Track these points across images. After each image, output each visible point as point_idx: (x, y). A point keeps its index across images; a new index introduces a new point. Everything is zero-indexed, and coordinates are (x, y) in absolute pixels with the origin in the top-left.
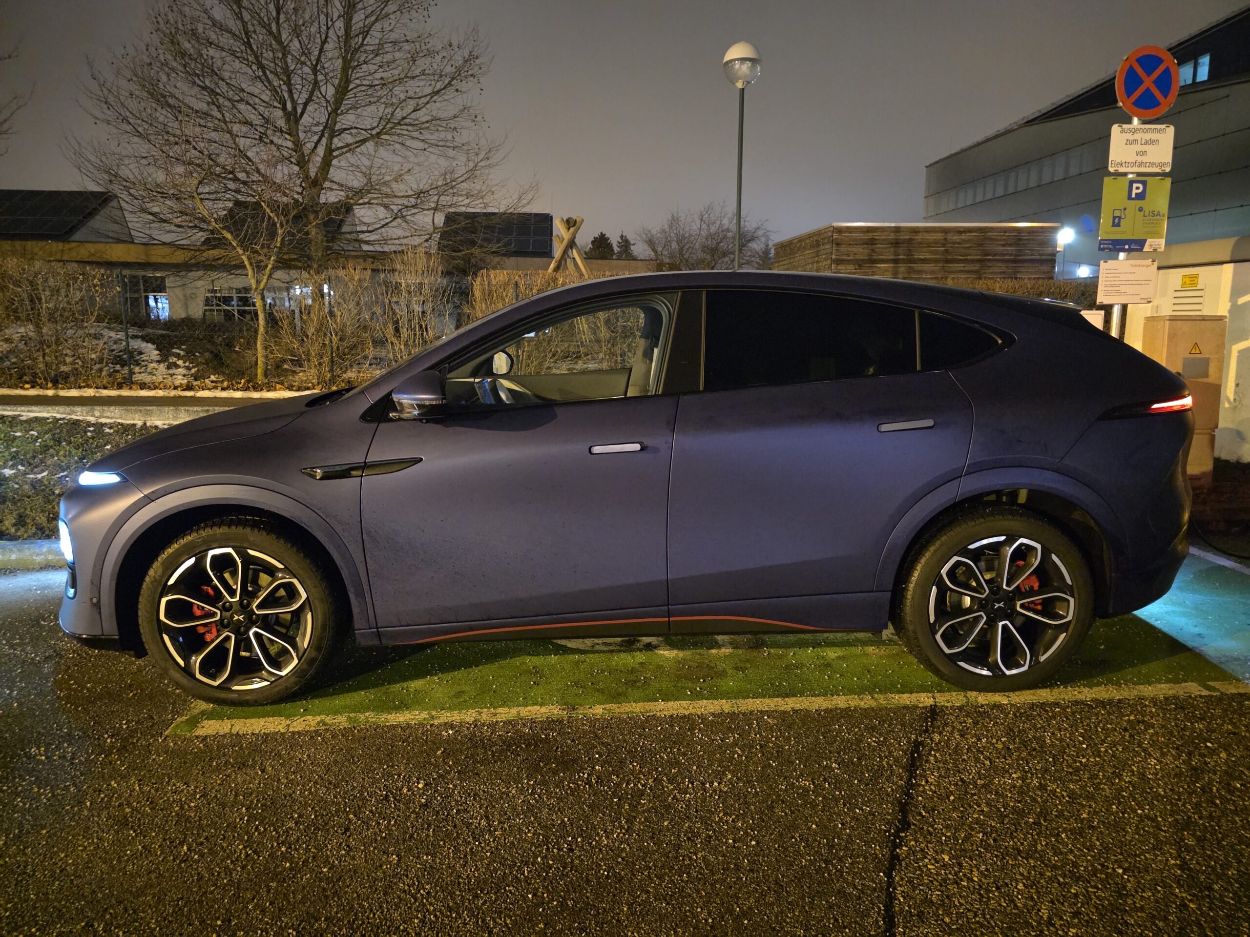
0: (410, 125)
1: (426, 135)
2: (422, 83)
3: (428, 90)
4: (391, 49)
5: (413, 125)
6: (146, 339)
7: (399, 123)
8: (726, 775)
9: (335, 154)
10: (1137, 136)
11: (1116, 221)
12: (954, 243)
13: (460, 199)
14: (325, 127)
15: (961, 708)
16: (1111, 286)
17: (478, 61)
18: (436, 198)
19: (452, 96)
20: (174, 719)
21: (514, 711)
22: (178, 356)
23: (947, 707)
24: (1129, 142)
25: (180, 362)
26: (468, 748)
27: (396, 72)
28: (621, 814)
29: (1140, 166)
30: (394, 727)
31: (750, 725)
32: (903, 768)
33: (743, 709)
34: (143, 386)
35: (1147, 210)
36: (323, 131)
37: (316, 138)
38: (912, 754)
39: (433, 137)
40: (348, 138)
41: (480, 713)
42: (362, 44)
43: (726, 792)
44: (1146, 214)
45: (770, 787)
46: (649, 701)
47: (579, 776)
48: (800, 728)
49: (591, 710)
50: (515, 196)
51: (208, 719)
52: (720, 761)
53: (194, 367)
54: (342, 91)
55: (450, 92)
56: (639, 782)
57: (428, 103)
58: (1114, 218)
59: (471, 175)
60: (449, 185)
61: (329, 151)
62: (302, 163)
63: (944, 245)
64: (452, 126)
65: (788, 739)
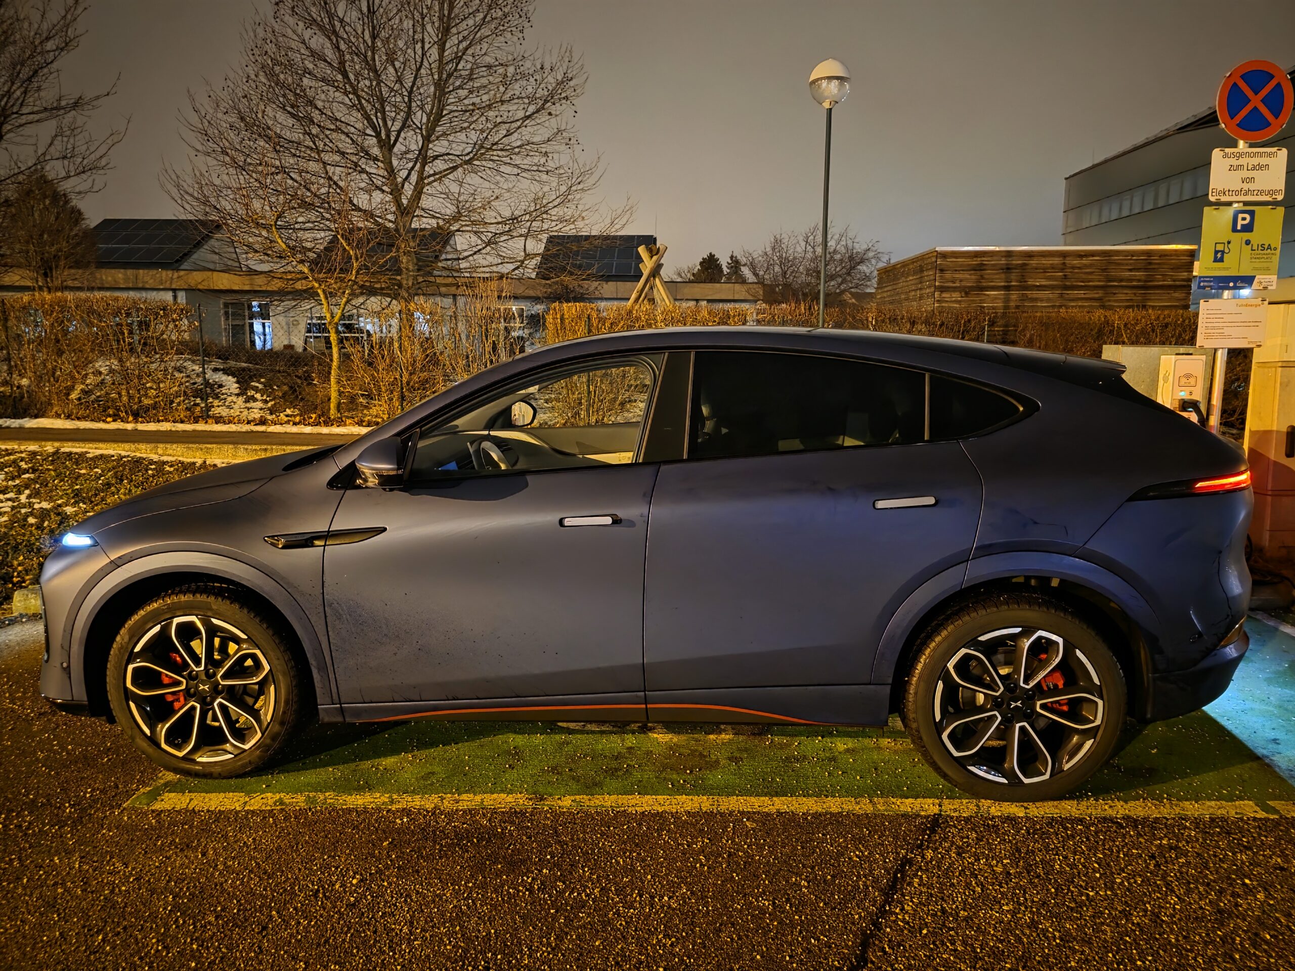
0: (502, 150)
1: (517, 160)
2: (515, 107)
3: (521, 114)
4: (485, 74)
5: (506, 150)
6: (226, 372)
7: (490, 149)
8: (681, 888)
9: (426, 181)
10: (1243, 161)
11: (1219, 255)
12: (1073, 268)
13: (554, 224)
14: (419, 155)
15: (967, 820)
16: (1214, 328)
17: (572, 83)
18: (529, 224)
19: (543, 120)
20: (138, 789)
21: (478, 798)
22: (256, 390)
23: (952, 818)
24: (1231, 168)
25: (258, 396)
26: (417, 840)
27: (485, 98)
28: (553, 928)
29: (1246, 194)
30: (350, 811)
31: (725, 829)
32: (881, 890)
33: (723, 808)
34: (219, 420)
35: (1255, 243)
36: (417, 159)
37: (411, 165)
38: (895, 874)
39: (525, 162)
40: (440, 165)
41: (442, 799)
42: (456, 70)
43: (674, 909)
44: (1255, 247)
45: (725, 906)
46: (625, 794)
47: (523, 880)
48: (779, 836)
49: (559, 802)
50: (608, 221)
51: (170, 791)
52: (680, 870)
53: (271, 400)
54: (436, 118)
55: (543, 117)
56: (584, 891)
57: (519, 127)
58: (1216, 252)
59: (565, 199)
60: (540, 211)
61: (421, 178)
62: (396, 192)
63: (1062, 270)
64: (544, 150)
65: (761, 848)
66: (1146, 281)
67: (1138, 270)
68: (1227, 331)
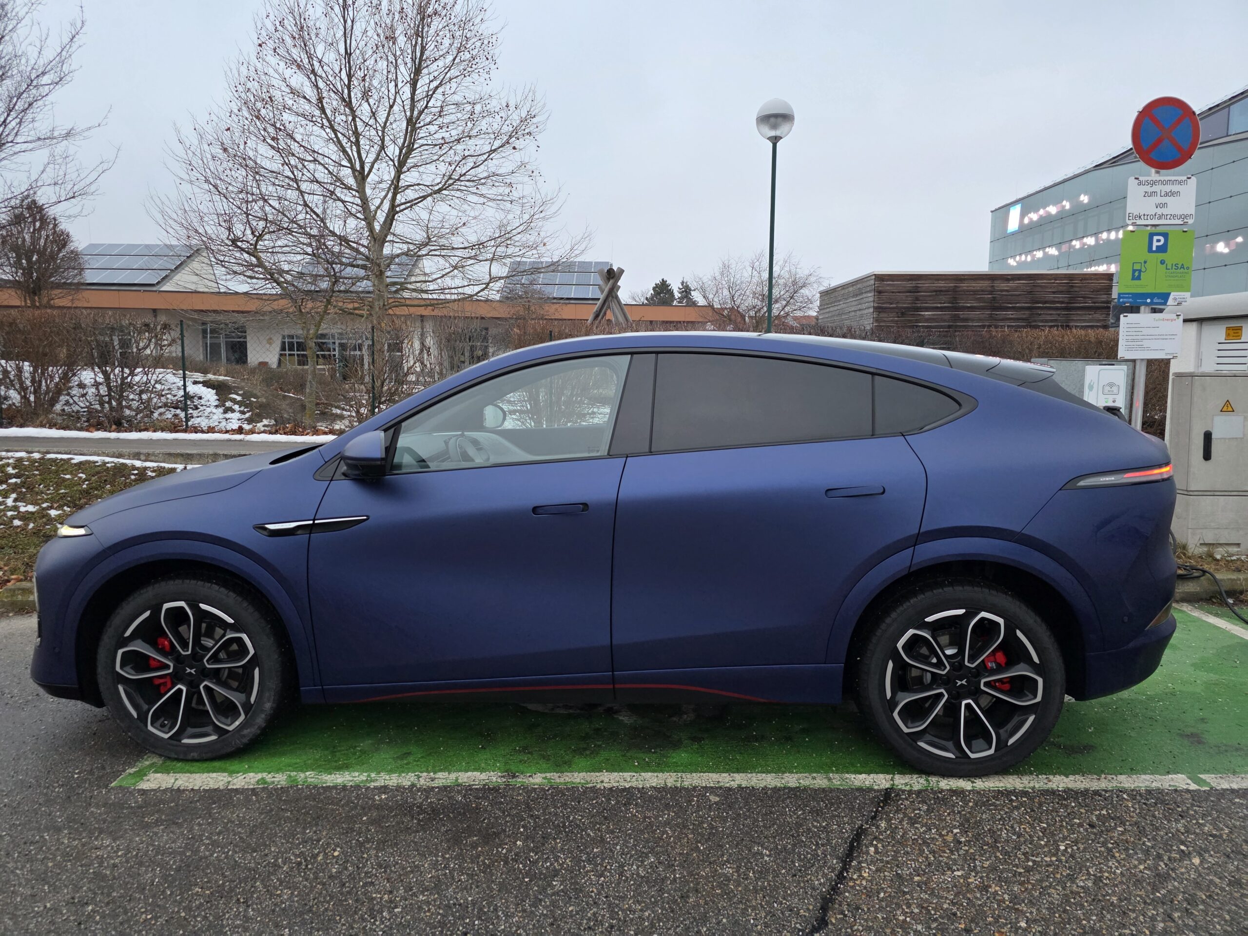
0: (468, 181)
1: (483, 190)
2: (482, 142)
3: (487, 148)
4: (454, 111)
5: (473, 181)
6: (206, 384)
7: (458, 180)
8: (648, 858)
9: (398, 209)
10: (1156, 188)
11: (1137, 274)
12: (1002, 291)
13: (517, 249)
14: (391, 185)
15: (919, 792)
16: (1133, 340)
17: (534, 120)
18: (494, 249)
19: (508, 153)
20: (124, 771)
21: (453, 776)
22: (234, 401)
23: (903, 791)
24: (1147, 194)
25: (236, 407)
26: (395, 815)
27: (454, 133)
28: (528, 896)
29: (1160, 218)
30: (329, 788)
31: (689, 802)
32: (838, 858)
33: (686, 784)
34: (196, 430)
35: (1169, 263)
36: (389, 189)
37: (383, 194)
38: (852, 843)
39: (491, 192)
40: (411, 194)
41: (419, 777)
42: (426, 107)
43: (642, 877)
44: (1169, 267)
45: (691, 874)
46: (593, 771)
47: (498, 851)
48: (741, 808)
49: (531, 779)
50: (568, 247)
51: (156, 772)
52: (647, 841)
53: (248, 412)
54: (408, 150)
55: (508, 150)
56: (557, 861)
57: (486, 160)
59: (528, 226)
60: (504, 237)
61: (393, 206)
62: (369, 220)
63: (991, 292)
64: (508, 181)
65: (724, 820)
66: (1068, 303)
67: (1061, 292)
68: (1146, 343)
